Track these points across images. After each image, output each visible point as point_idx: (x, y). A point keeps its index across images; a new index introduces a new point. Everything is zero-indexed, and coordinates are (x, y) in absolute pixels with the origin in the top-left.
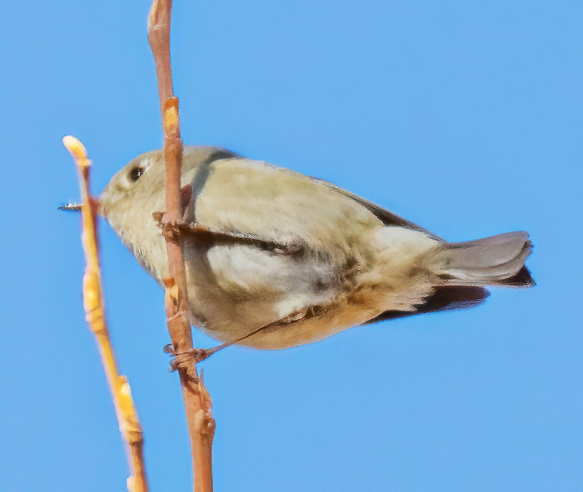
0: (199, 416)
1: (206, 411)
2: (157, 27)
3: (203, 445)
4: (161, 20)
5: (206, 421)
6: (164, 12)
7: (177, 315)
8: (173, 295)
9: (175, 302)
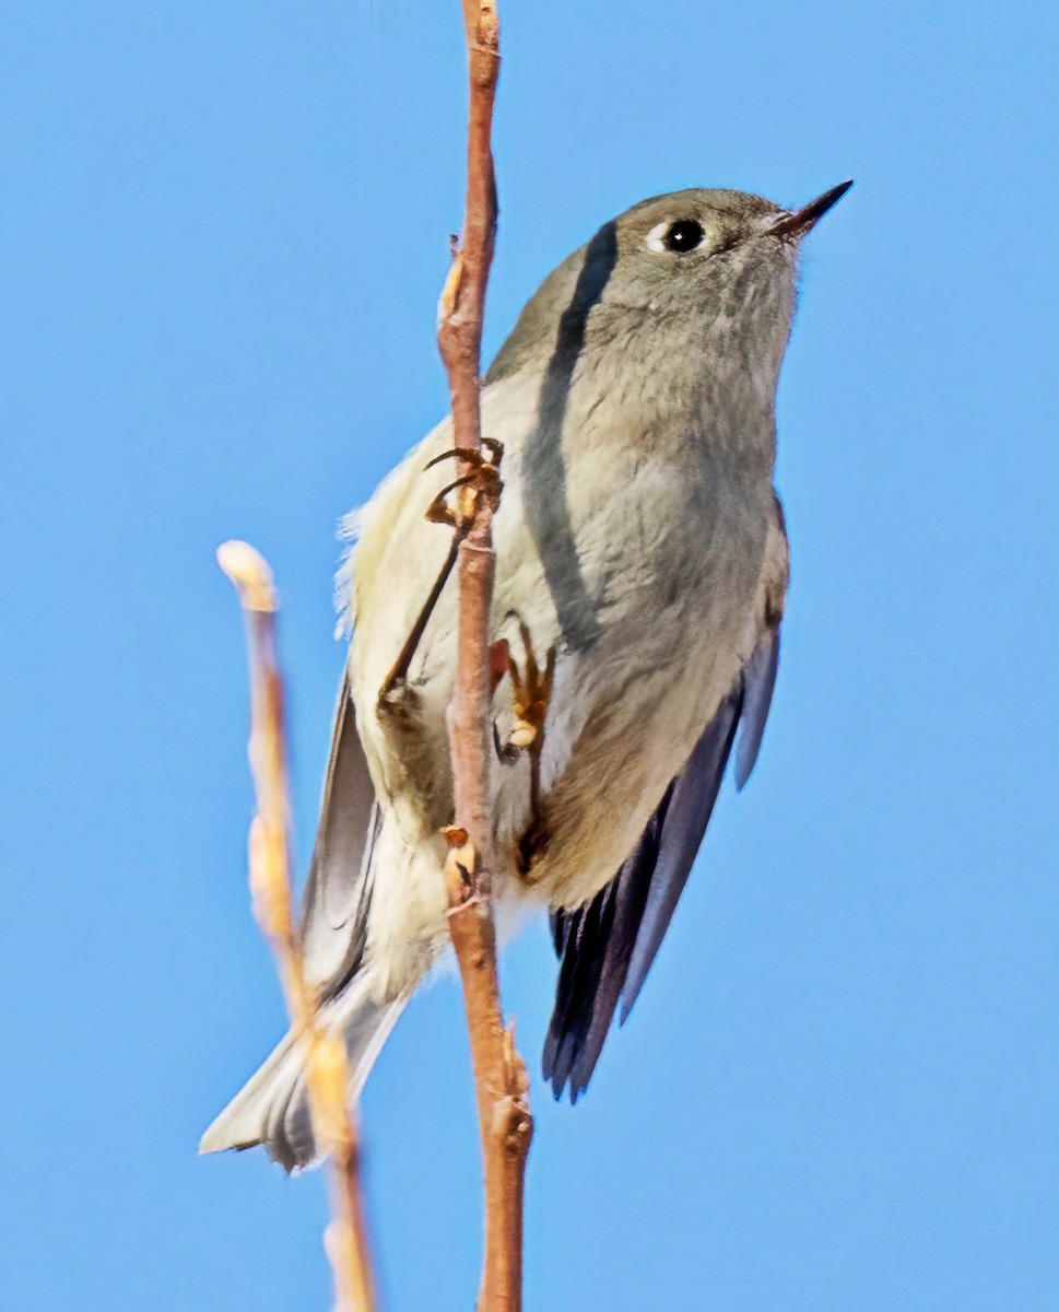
0: (503, 1108)
1: (517, 1100)
2: (457, 320)
3: (507, 1165)
4: (465, 307)
5: (516, 1118)
6: (471, 291)
7: (469, 903)
8: (463, 863)
9: (466, 877)
